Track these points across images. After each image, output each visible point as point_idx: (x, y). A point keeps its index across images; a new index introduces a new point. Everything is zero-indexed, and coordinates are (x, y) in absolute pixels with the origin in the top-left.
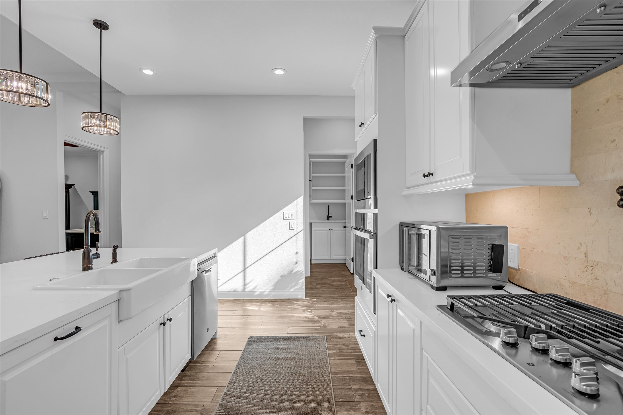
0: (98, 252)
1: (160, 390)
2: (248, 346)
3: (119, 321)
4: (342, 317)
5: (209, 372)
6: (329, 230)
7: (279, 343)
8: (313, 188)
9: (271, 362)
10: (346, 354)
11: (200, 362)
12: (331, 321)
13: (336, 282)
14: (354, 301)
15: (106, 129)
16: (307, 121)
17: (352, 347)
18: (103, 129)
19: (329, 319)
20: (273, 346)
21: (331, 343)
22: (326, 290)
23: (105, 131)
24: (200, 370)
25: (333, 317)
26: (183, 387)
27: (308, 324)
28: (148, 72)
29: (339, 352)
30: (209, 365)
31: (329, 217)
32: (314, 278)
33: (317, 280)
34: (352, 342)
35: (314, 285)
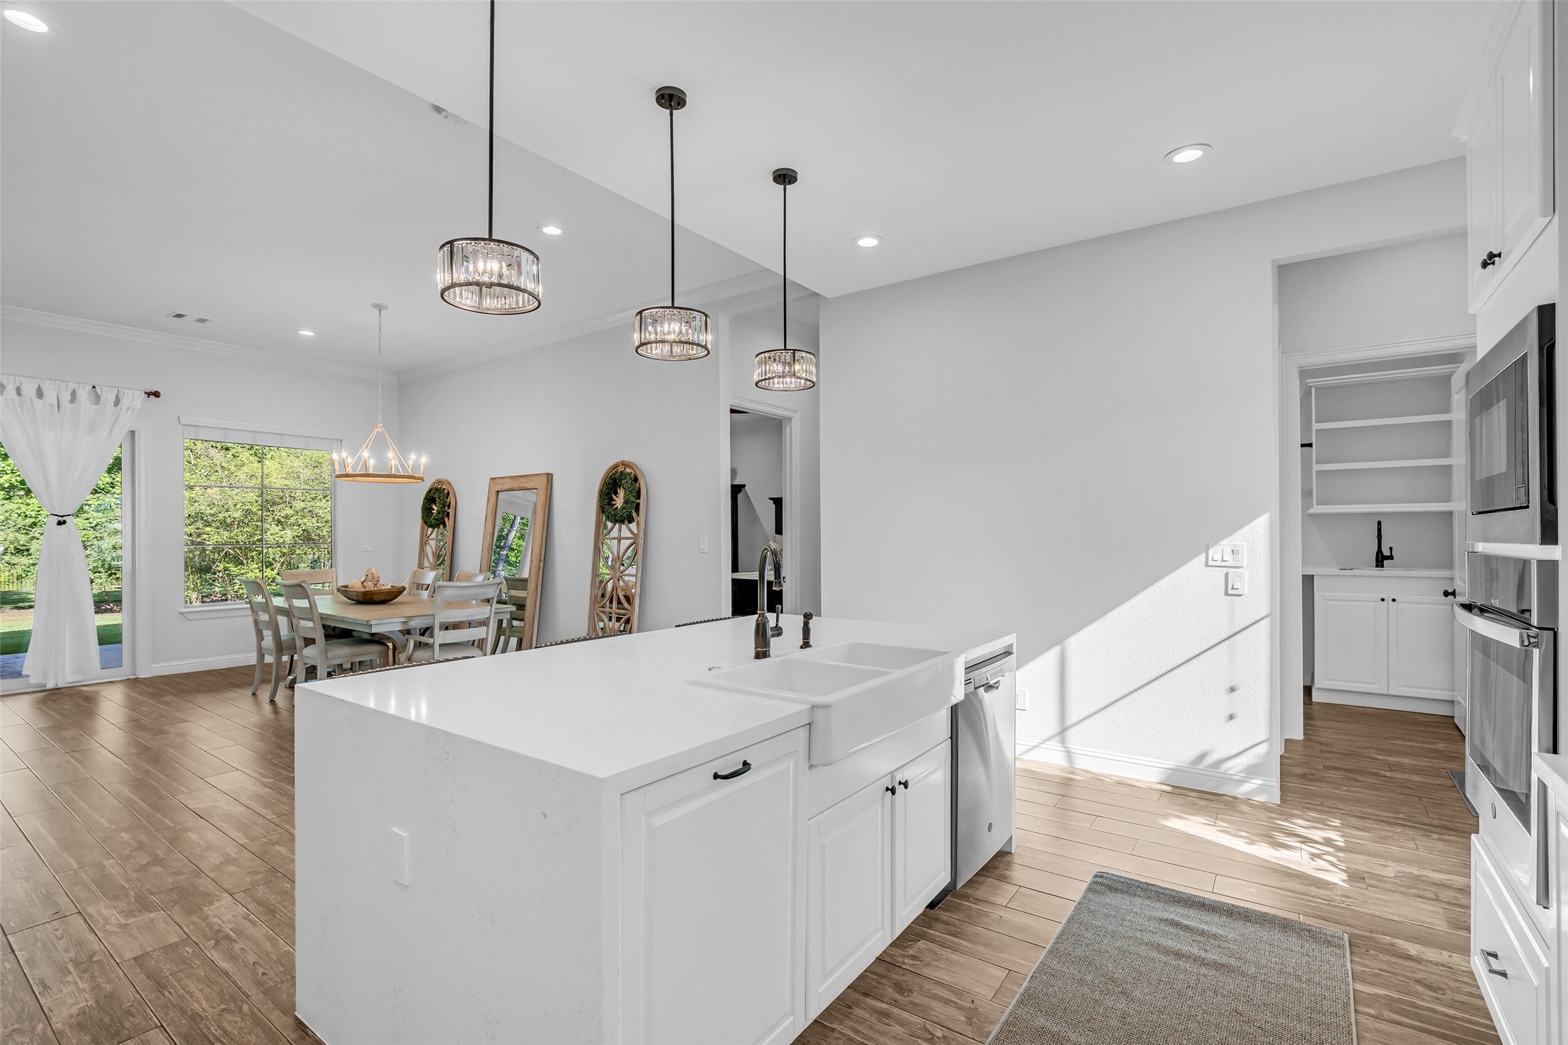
0: (779, 625)
1: (882, 932)
2: (1090, 895)
3: (811, 767)
4: (1421, 893)
5: (991, 928)
6: (1383, 600)
7: (1181, 911)
8: (1316, 467)
9: (1154, 954)
10: (1430, 1014)
11: (971, 898)
12: (1372, 893)
13: (1405, 773)
14: (1467, 848)
15: (793, 380)
16: (1286, 272)
17: (1456, 998)
18: (788, 380)
19: (1365, 886)
20: (1165, 915)
21: (1367, 962)
22: (1360, 793)
23: (791, 383)
24: (970, 917)
25: (1386, 882)
26: (931, 944)
27: (1284, 881)
28: (868, 242)
29: (1398, 1001)
30: (990, 912)
31: (1381, 560)
32: (1318, 747)
33: (1329, 755)
34: (1457, 984)
35: (1316, 769)
